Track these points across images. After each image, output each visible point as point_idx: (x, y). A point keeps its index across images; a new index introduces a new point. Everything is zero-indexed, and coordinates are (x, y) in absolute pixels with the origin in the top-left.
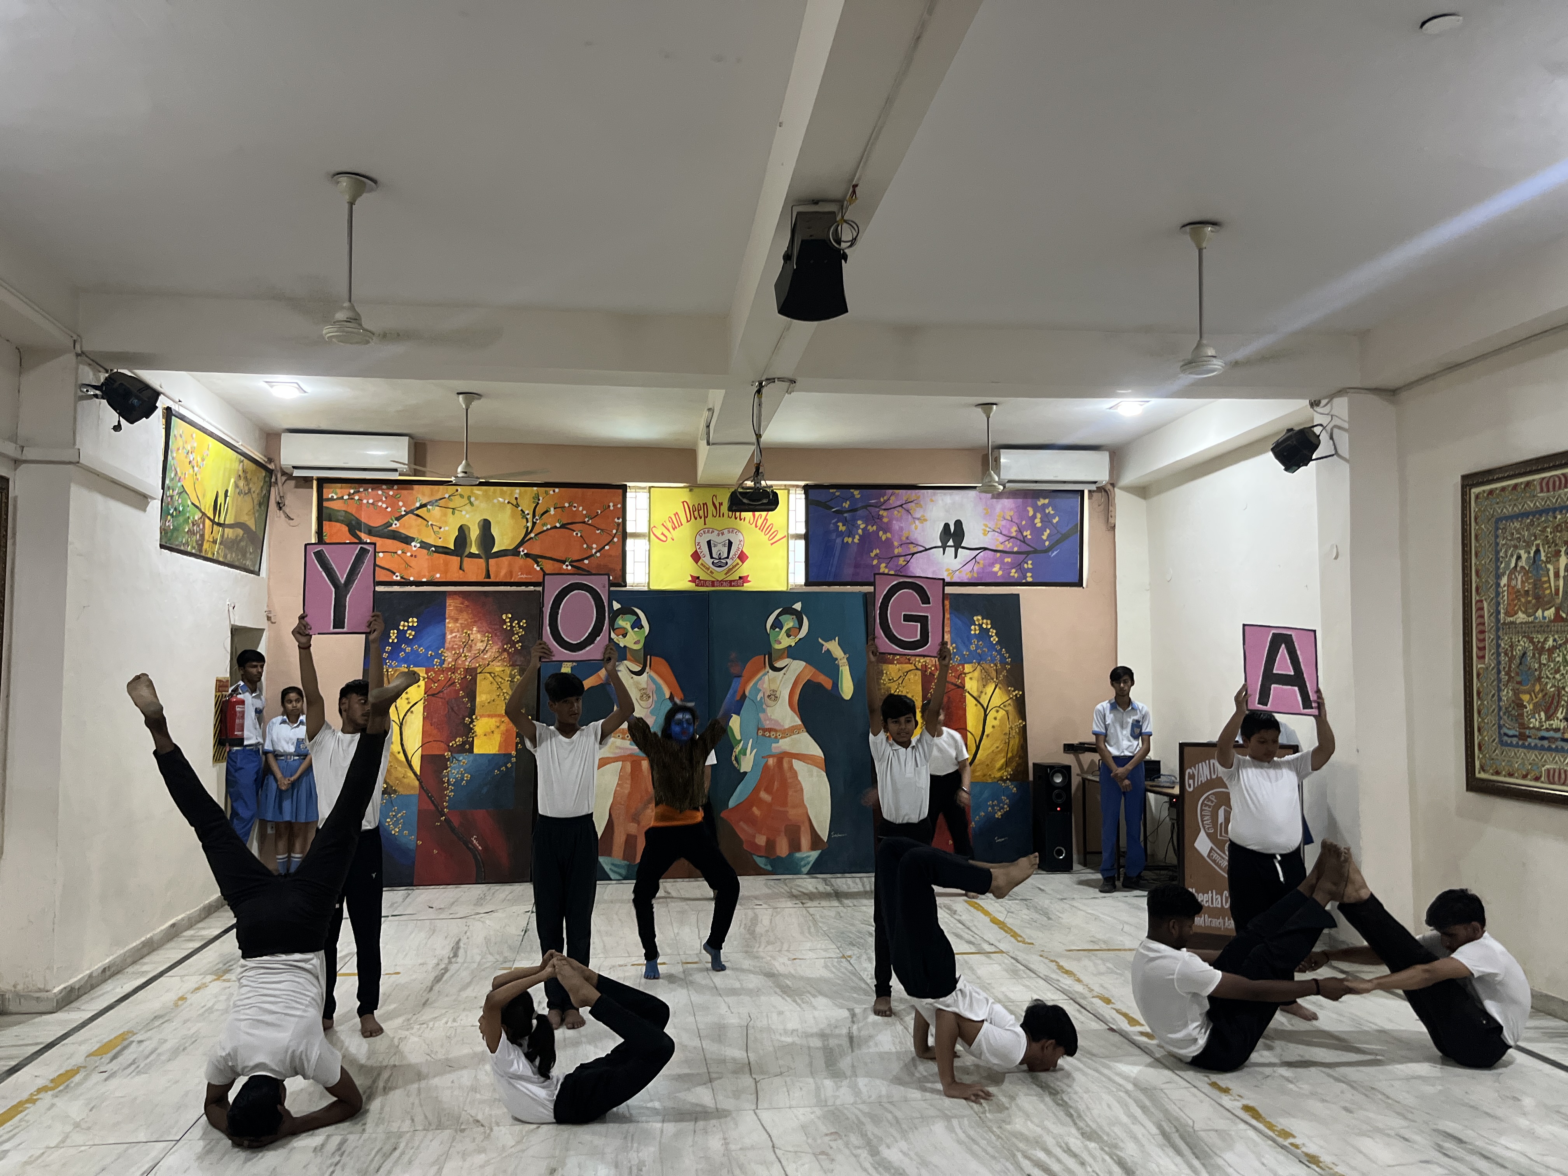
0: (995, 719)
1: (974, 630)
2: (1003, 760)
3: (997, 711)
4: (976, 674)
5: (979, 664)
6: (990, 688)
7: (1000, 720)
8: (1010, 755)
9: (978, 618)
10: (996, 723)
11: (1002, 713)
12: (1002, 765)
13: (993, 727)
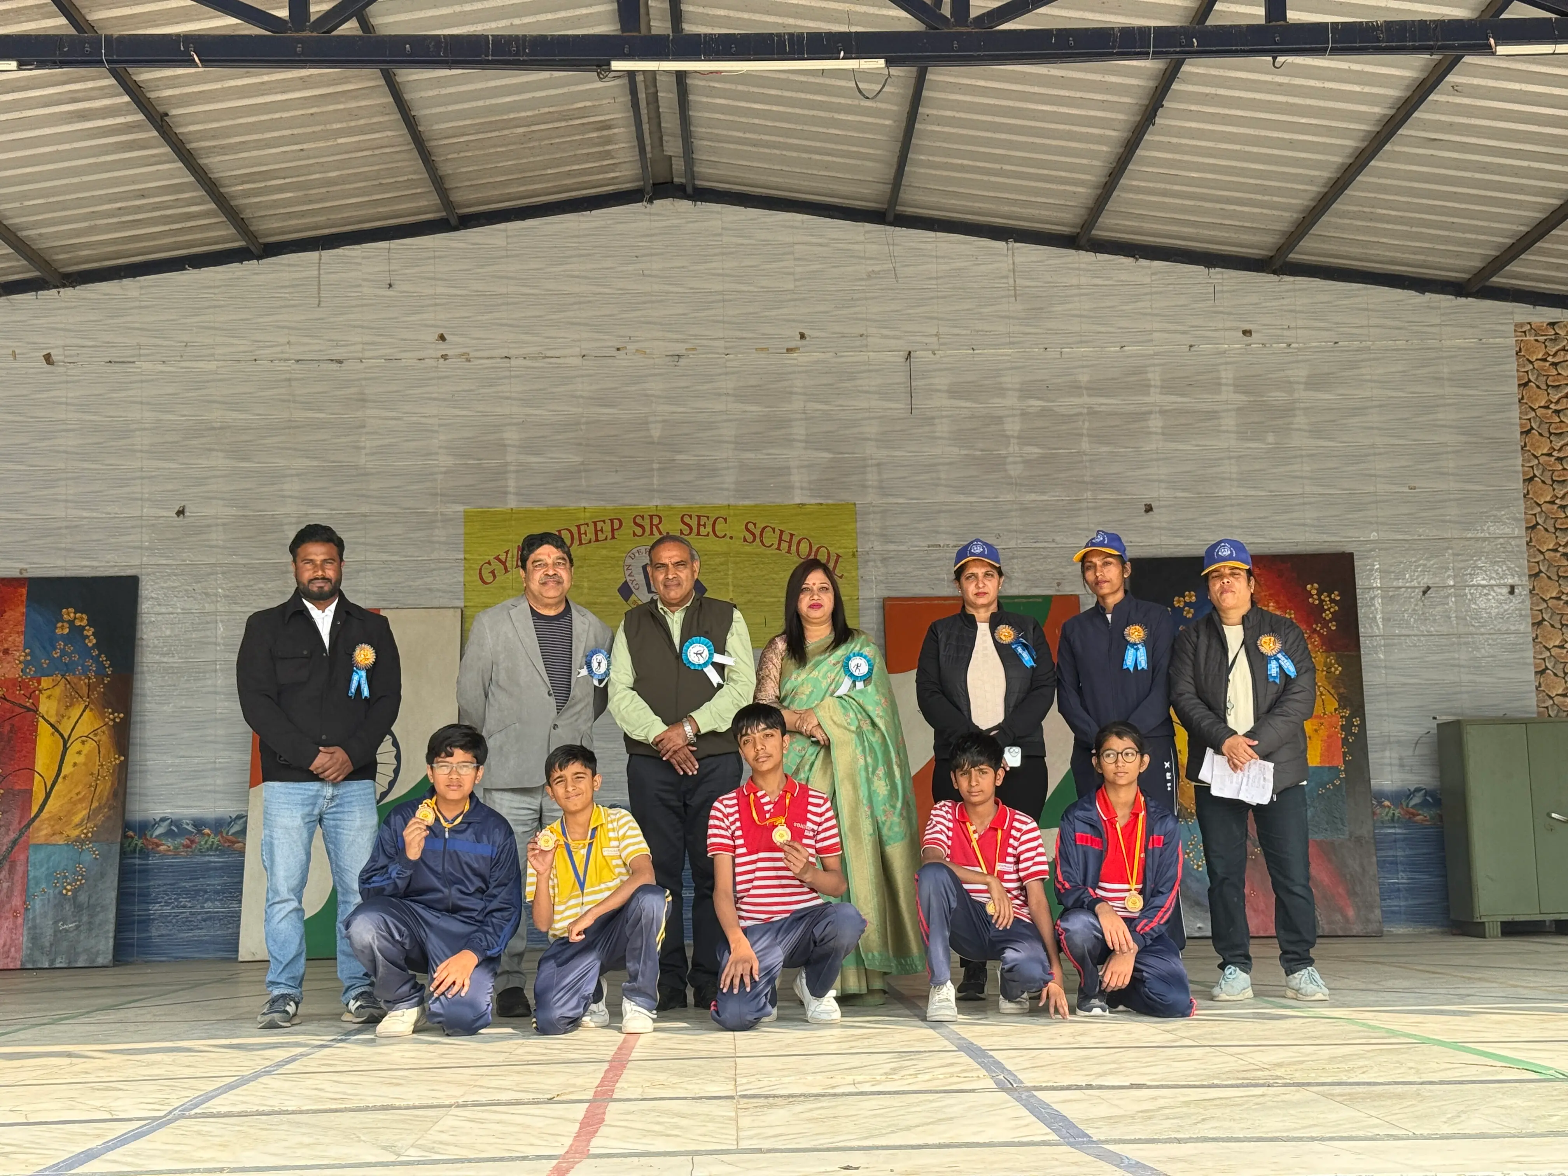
0: (79, 753)
1: (63, 630)
2: (84, 813)
3: (83, 742)
4: (57, 691)
5: (63, 676)
6: (76, 712)
7: (86, 755)
8: (95, 804)
9: (68, 614)
10: (80, 759)
11: (90, 745)
12: (82, 820)
13: (75, 764)
